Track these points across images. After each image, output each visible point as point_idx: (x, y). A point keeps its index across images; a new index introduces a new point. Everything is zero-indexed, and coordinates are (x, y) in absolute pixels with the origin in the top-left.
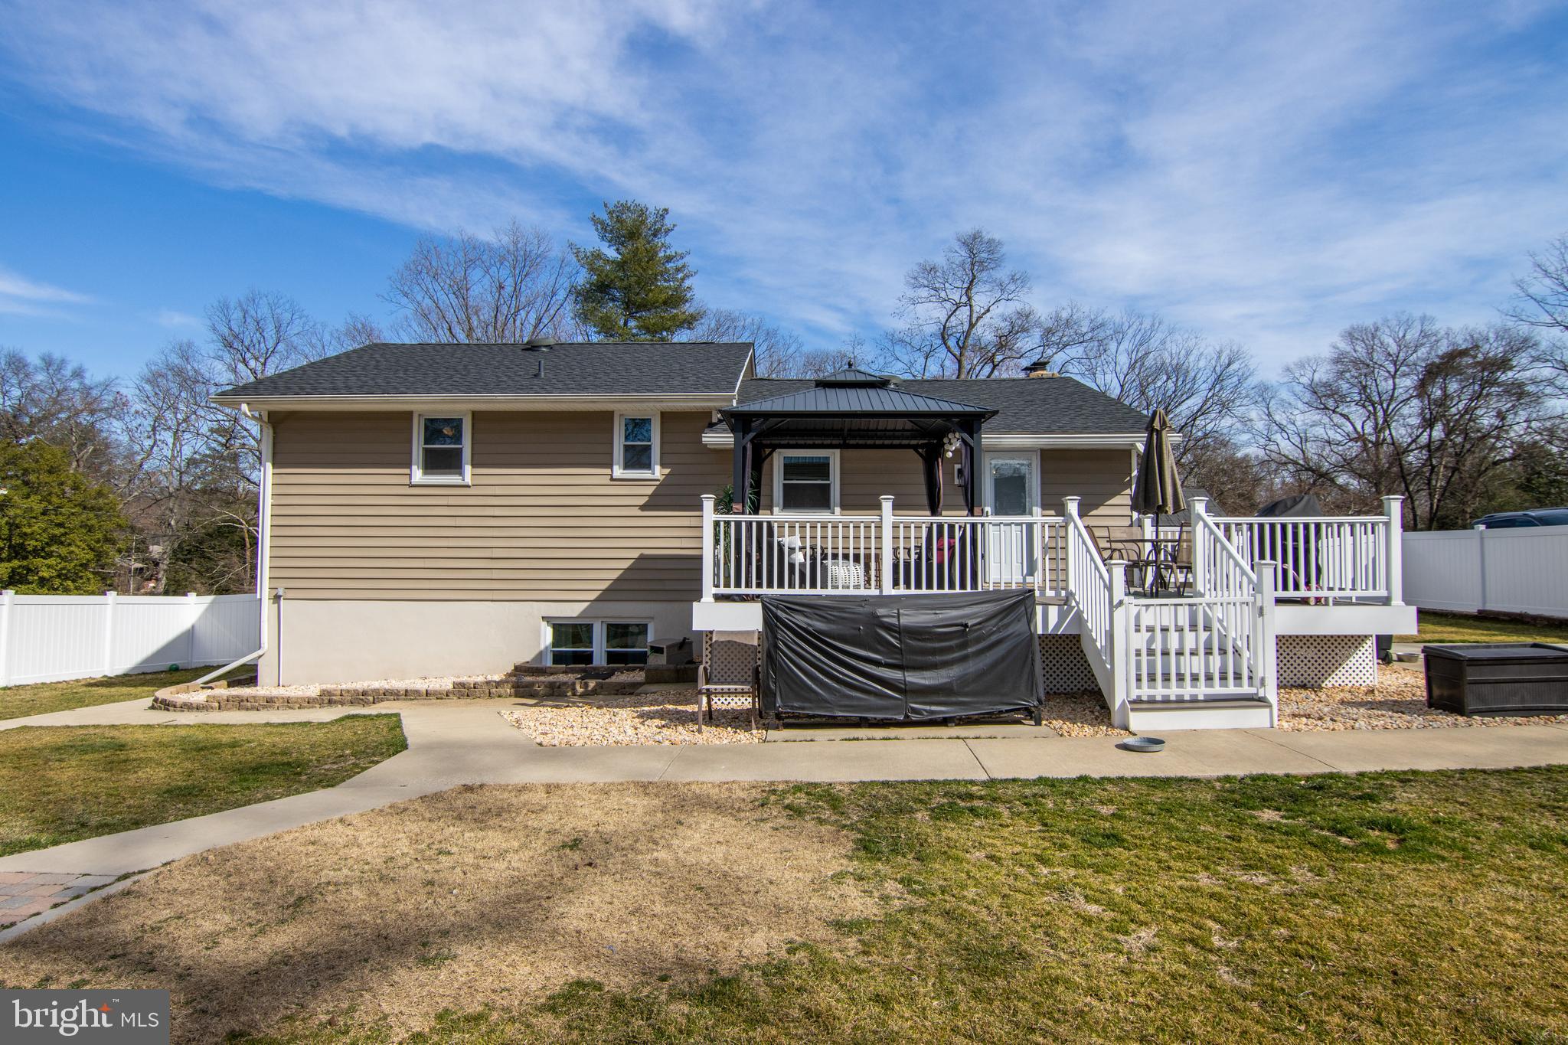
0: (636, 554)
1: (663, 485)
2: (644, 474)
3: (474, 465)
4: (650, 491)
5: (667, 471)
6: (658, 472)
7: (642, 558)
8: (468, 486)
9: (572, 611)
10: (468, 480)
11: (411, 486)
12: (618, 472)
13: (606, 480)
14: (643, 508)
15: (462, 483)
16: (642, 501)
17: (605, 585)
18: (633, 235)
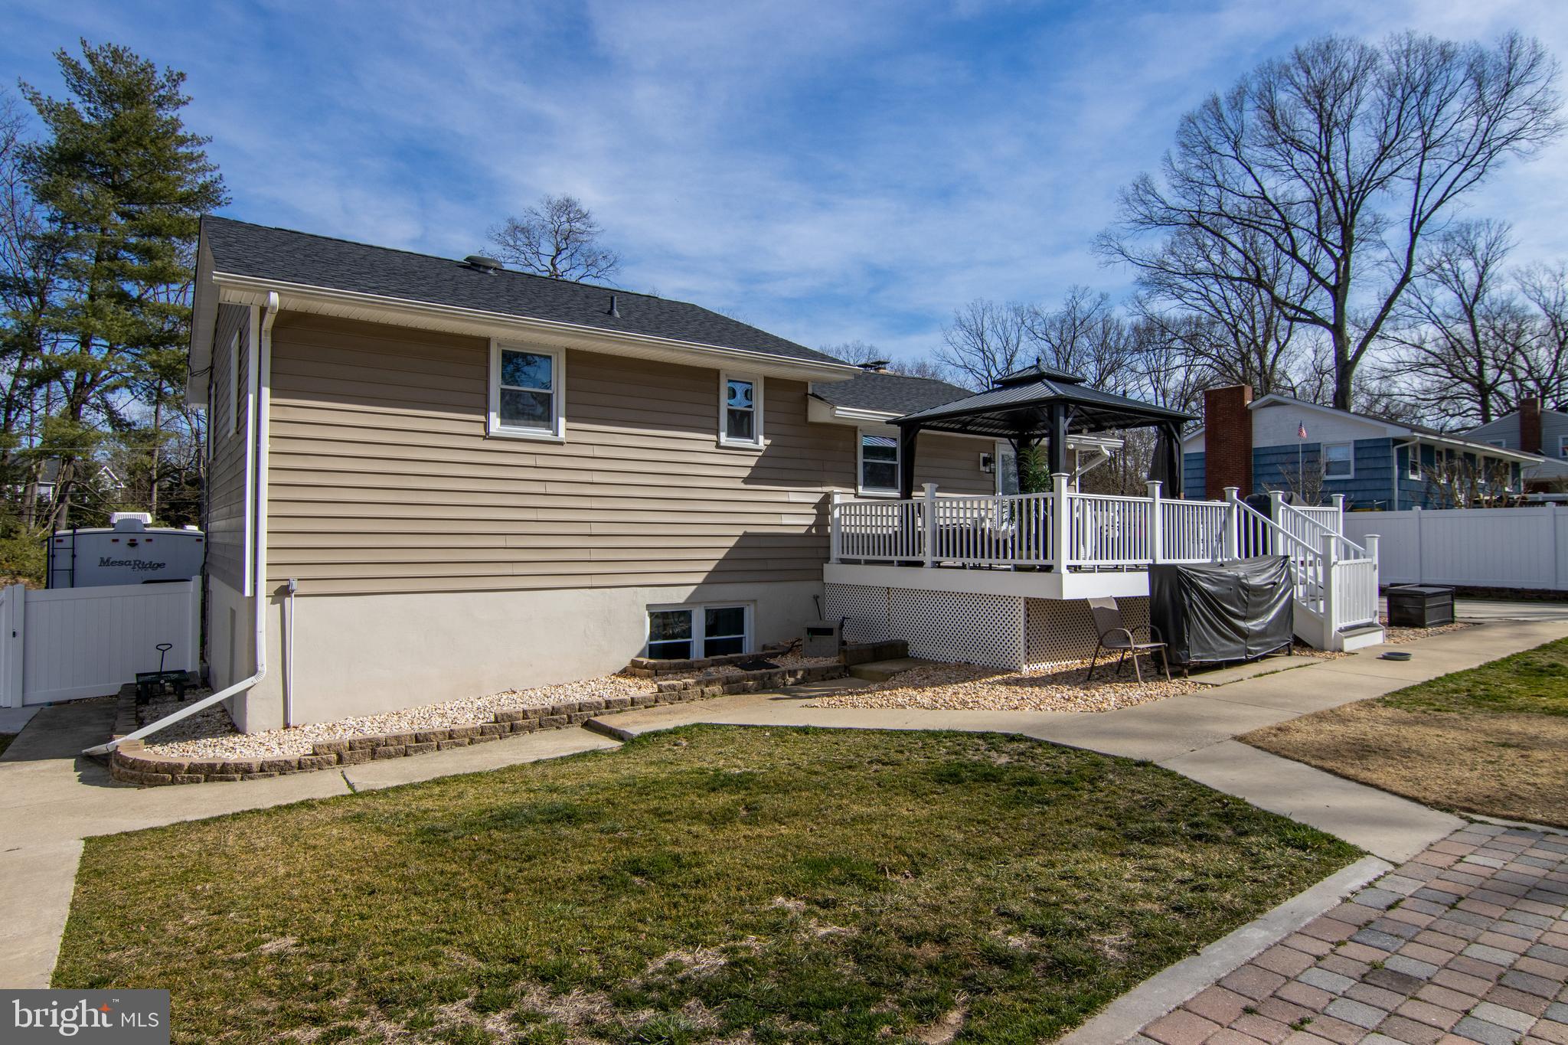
0: (740, 531)
1: (767, 456)
2: (747, 443)
3: (570, 418)
4: (752, 462)
5: (768, 442)
6: (763, 442)
7: (746, 535)
8: (561, 444)
9: (677, 597)
10: (562, 435)
11: (487, 437)
12: (724, 439)
13: (712, 447)
14: (746, 480)
15: (555, 439)
16: (746, 473)
17: (710, 567)
18: (132, 95)
